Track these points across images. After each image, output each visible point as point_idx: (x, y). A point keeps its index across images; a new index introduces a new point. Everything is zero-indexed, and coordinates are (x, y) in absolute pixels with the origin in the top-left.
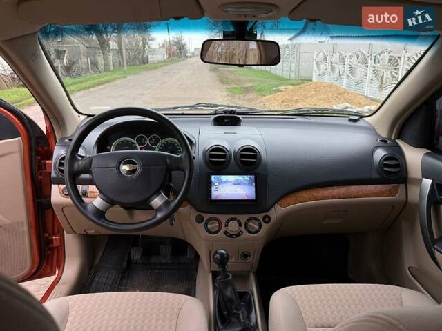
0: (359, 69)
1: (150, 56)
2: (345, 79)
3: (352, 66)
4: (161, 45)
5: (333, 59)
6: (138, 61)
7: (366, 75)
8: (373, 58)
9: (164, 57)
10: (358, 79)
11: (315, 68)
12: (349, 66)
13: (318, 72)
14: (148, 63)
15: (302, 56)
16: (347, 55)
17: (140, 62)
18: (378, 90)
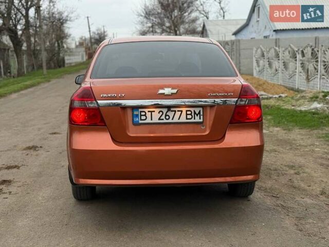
0: (291, 63)
1: (66, 58)
2: (280, 74)
3: (286, 61)
4: (78, 44)
5: (270, 55)
6: (53, 65)
7: (296, 69)
8: (300, 52)
9: (83, 58)
10: (291, 73)
11: (255, 64)
12: (283, 61)
13: (257, 68)
14: (64, 66)
15: (242, 52)
16: (281, 50)
17: (55, 66)
18: (306, 81)
